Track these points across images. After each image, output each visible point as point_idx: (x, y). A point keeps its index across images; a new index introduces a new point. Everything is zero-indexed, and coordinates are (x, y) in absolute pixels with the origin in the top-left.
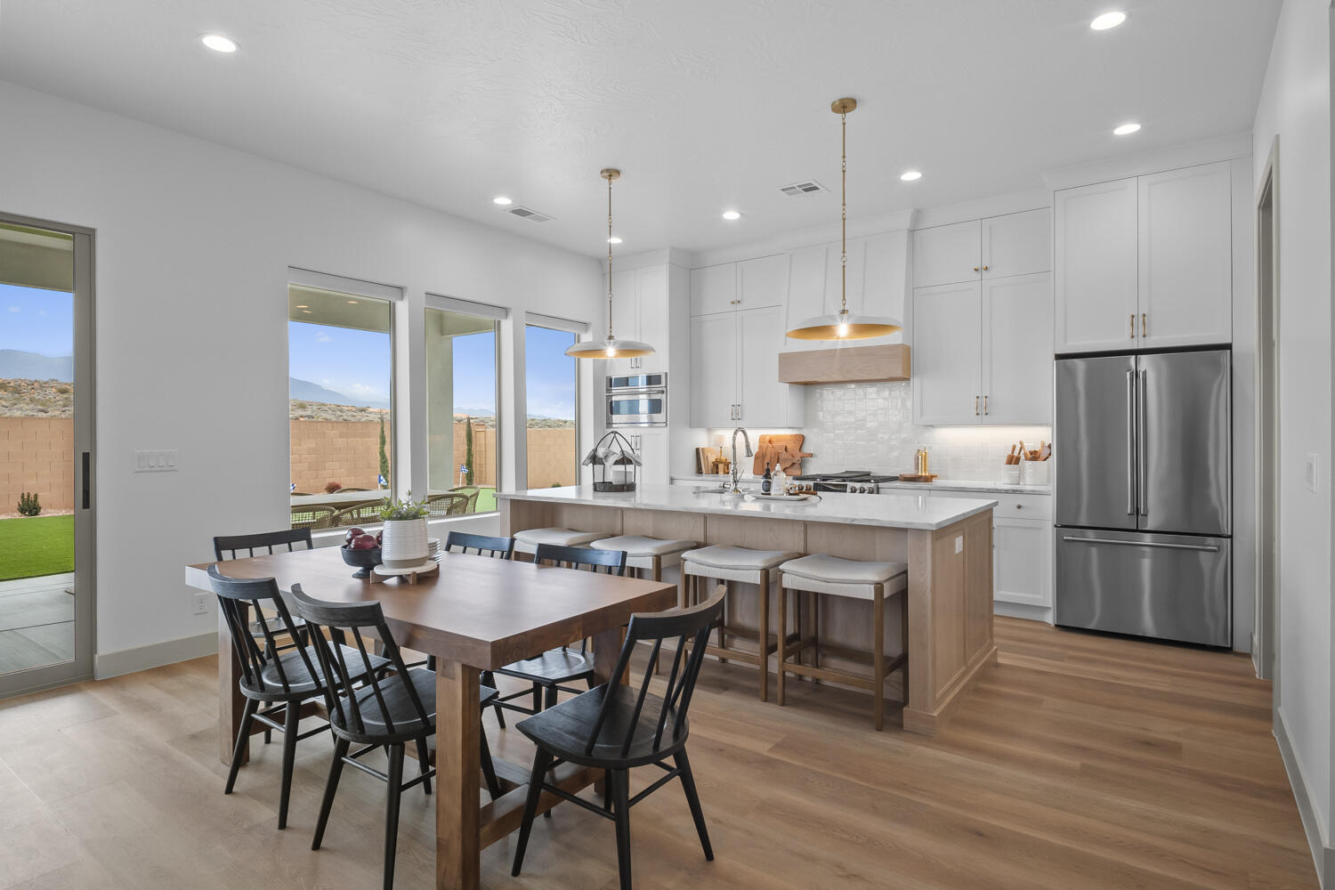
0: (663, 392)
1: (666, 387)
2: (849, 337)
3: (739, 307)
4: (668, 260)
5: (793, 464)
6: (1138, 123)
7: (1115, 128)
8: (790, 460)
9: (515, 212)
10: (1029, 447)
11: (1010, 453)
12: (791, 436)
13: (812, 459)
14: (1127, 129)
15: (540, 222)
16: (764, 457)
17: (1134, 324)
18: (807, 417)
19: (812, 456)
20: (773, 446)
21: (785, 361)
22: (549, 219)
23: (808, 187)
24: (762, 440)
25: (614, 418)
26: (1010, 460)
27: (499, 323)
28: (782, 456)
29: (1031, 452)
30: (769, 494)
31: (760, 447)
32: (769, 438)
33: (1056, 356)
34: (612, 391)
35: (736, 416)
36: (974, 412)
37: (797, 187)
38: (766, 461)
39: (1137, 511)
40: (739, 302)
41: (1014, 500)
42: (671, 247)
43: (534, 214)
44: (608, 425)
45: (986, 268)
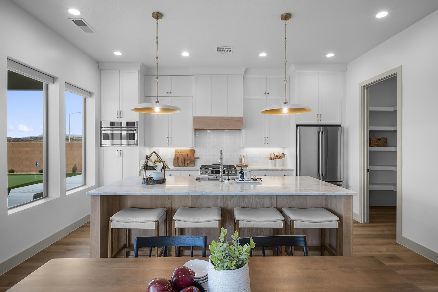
0: (136, 130)
1: (138, 128)
2: (288, 113)
3: (170, 95)
4: (139, 69)
5: (191, 162)
6: (333, 53)
7: (327, 55)
8: (189, 160)
9: (76, 22)
10: (276, 154)
11: (270, 156)
12: (190, 150)
14: (330, 55)
15: (86, 32)
16: (178, 159)
17: (318, 117)
18: (196, 143)
19: (198, 158)
20: (182, 155)
21: (196, 120)
22: (93, 32)
23: (228, 49)
24: (176, 152)
25: (104, 142)
26: (271, 159)
27: (47, 85)
28: (186, 159)
29: (276, 156)
30: (243, 181)
31: (176, 155)
32: (179, 151)
33: (296, 125)
34: (102, 128)
35: (169, 142)
36: (264, 142)
37: (224, 48)
38: (180, 160)
39: (323, 175)
40: (170, 93)
41: (283, 172)
42: (142, 63)
43: (87, 26)
44: (101, 144)
45: (268, 93)
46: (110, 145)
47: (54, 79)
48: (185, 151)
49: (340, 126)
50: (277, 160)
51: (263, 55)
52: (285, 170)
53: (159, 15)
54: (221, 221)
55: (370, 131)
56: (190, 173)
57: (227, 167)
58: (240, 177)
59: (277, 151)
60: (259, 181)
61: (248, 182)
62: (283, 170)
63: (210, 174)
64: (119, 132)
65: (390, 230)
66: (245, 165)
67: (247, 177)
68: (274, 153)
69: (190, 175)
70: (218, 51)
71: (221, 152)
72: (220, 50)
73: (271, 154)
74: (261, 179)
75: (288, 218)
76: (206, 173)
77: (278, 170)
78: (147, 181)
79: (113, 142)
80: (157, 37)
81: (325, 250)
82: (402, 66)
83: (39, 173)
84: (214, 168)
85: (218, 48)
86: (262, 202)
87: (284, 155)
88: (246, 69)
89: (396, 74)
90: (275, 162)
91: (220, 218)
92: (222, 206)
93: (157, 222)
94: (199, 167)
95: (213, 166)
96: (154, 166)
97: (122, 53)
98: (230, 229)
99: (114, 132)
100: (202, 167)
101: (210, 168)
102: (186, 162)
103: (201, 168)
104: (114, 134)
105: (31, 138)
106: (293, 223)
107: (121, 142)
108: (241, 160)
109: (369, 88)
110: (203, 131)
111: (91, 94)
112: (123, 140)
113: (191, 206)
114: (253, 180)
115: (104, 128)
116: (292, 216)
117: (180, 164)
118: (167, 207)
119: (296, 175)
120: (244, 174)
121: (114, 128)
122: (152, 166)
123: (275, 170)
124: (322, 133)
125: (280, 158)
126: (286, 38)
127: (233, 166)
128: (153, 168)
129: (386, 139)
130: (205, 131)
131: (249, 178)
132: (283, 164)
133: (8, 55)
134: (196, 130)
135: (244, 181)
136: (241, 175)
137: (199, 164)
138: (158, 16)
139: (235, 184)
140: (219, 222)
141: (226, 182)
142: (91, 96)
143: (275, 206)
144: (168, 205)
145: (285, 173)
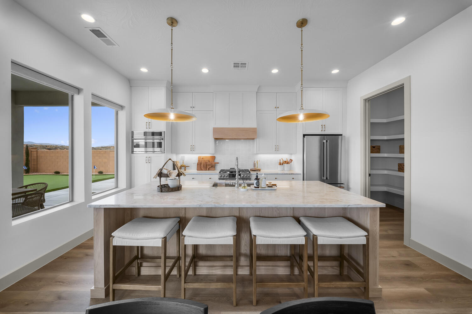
0: (163, 139)
1: (164, 137)
3: (194, 109)
4: (165, 86)
5: (212, 166)
7: (332, 71)
8: (210, 165)
9: (94, 31)
10: (285, 160)
11: (279, 162)
12: (211, 156)
13: (218, 164)
14: (335, 71)
15: (108, 45)
16: (201, 164)
17: (322, 127)
18: (216, 150)
19: (218, 163)
20: (204, 160)
21: (216, 130)
22: (115, 45)
23: (244, 65)
24: (199, 158)
25: (135, 149)
26: (280, 164)
27: (72, 96)
28: (208, 164)
29: (285, 161)
30: (258, 188)
31: (199, 160)
32: (202, 157)
33: (303, 135)
34: (134, 138)
35: (193, 149)
36: (274, 150)
37: (240, 64)
38: (202, 165)
39: (327, 178)
40: (194, 107)
41: (291, 176)
42: (168, 81)
43: (106, 37)
44: (133, 152)
45: (278, 107)
46: (144, 152)
47: (79, 90)
48: (206, 157)
49: (341, 135)
50: (286, 165)
51: (275, 71)
52: (293, 174)
53: (174, 21)
54: (235, 237)
55: (371, 140)
56: (211, 176)
57: (243, 171)
58: (256, 183)
59: (285, 157)
60: (274, 187)
61: (264, 189)
62: (292, 174)
63: (228, 177)
64: (151, 141)
65: (392, 230)
66: (258, 170)
67: (263, 184)
68: (283, 159)
69: (210, 178)
70: (234, 67)
71: (237, 159)
72: (236, 65)
73: (280, 160)
74: (275, 185)
75: (310, 231)
76: (224, 177)
77: (287, 174)
78: (161, 189)
79: (146, 149)
80: (172, 44)
81: (344, 261)
82: (410, 76)
83: (98, 174)
84: (231, 172)
85: (234, 64)
86: (278, 210)
87: (291, 160)
88: (259, 87)
89: (404, 85)
90: (284, 167)
91: (235, 234)
92: (237, 215)
93: (163, 239)
94: (218, 171)
95: (231, 170)
96: (168, 174)
97: (148, 70)
98: (246, 239)
99: (148, 141)
100: (222, 171)
101: (228, 173)
102: (207, 167)
103: (220, 172)
104: (147, 143)
105: (102, 147)
106: (317, 238)
107: (154, 150)
108: (255, 165)
109: (370, 101)
110: (222, 141)
111: (122, 107)
112: (155, 148)
113: (205, 215)
114: (268, 187)
115: (136, 138)
116: (314, 231)
117: (202, 168)
118: (181, 216)
119: (303, 180)
120: (260, 181)
121: (147, 138)
122: (166, 173)
123: (285, 174)
124: (327, 141)
125: (288, 163)
126: (302, 45)
127: (248, 170)
128: (167, 176)
129: (379, 147)
130: (223, 141)
131: (264, 184)
132: (291, 169)
133: (12, 59)
134: (216, 139)
135: (260, 188)
136: (257, 182)
137: (219, 168)
138: (172, 23)
139: (251, 191)
140: (234, 238)
141: (242, 189)
142: (122, 109)
143: (292, 215)
144: (182, 214)
145: (293, 176)
